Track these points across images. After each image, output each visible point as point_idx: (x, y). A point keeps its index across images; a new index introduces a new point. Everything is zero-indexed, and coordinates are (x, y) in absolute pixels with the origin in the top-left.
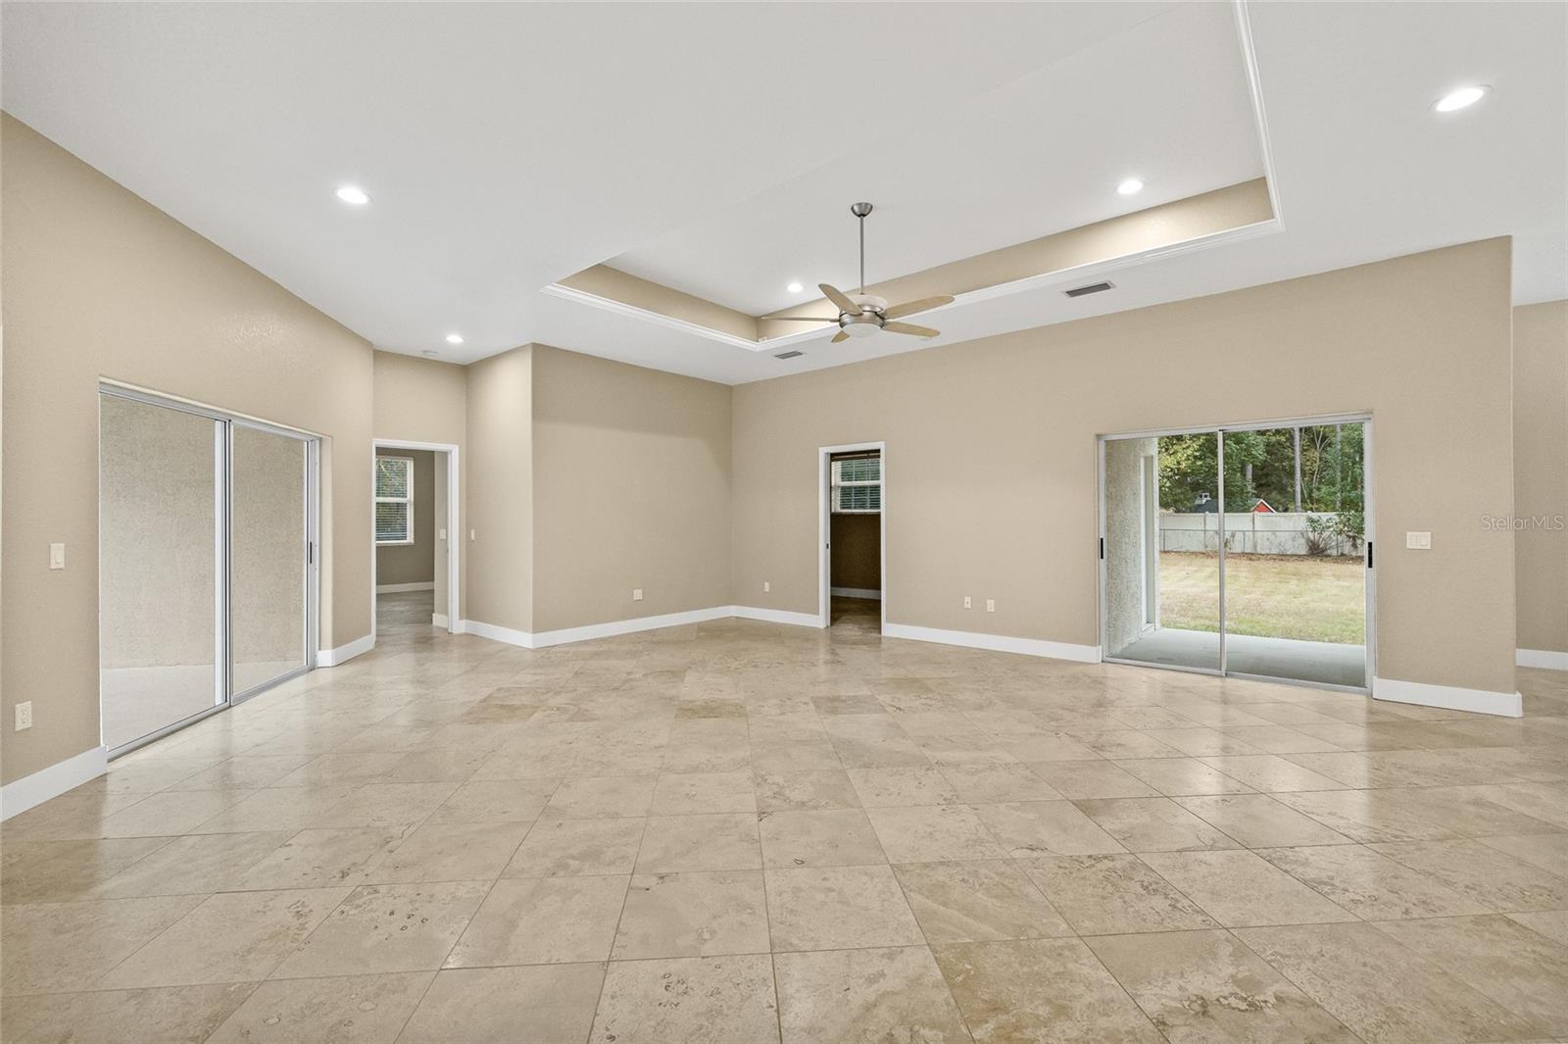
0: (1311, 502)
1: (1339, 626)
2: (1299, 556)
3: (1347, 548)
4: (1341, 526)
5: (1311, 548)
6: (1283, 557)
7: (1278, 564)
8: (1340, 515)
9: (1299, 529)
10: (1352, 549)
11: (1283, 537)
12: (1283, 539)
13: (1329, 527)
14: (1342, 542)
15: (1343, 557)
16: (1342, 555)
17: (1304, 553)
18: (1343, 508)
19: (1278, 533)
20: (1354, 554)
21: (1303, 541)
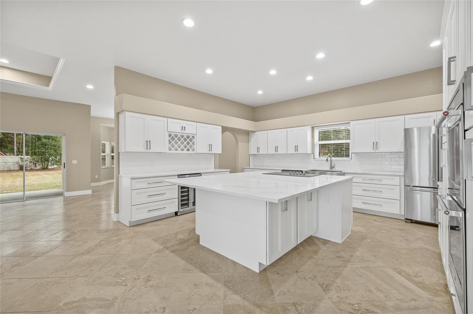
0: (20, 152)
1: (44, 187)
2: (17, 170)
3: (33, 167)
4: (32, 160)
5: (20, 168)
6: (10, 171)
7: (9, 173)
8: (31, 157)
9: (16, 161)
10: (34, 167)
11: (9, 164)
12: (9, 165)
13: (27, 161)
14: (31, 165)
15: (32, 170)
16: (31, 169)
17: (17, 169)
18: (32, 155)
19: (7, 163)
20: (35, 169)
21: (17, 165)
